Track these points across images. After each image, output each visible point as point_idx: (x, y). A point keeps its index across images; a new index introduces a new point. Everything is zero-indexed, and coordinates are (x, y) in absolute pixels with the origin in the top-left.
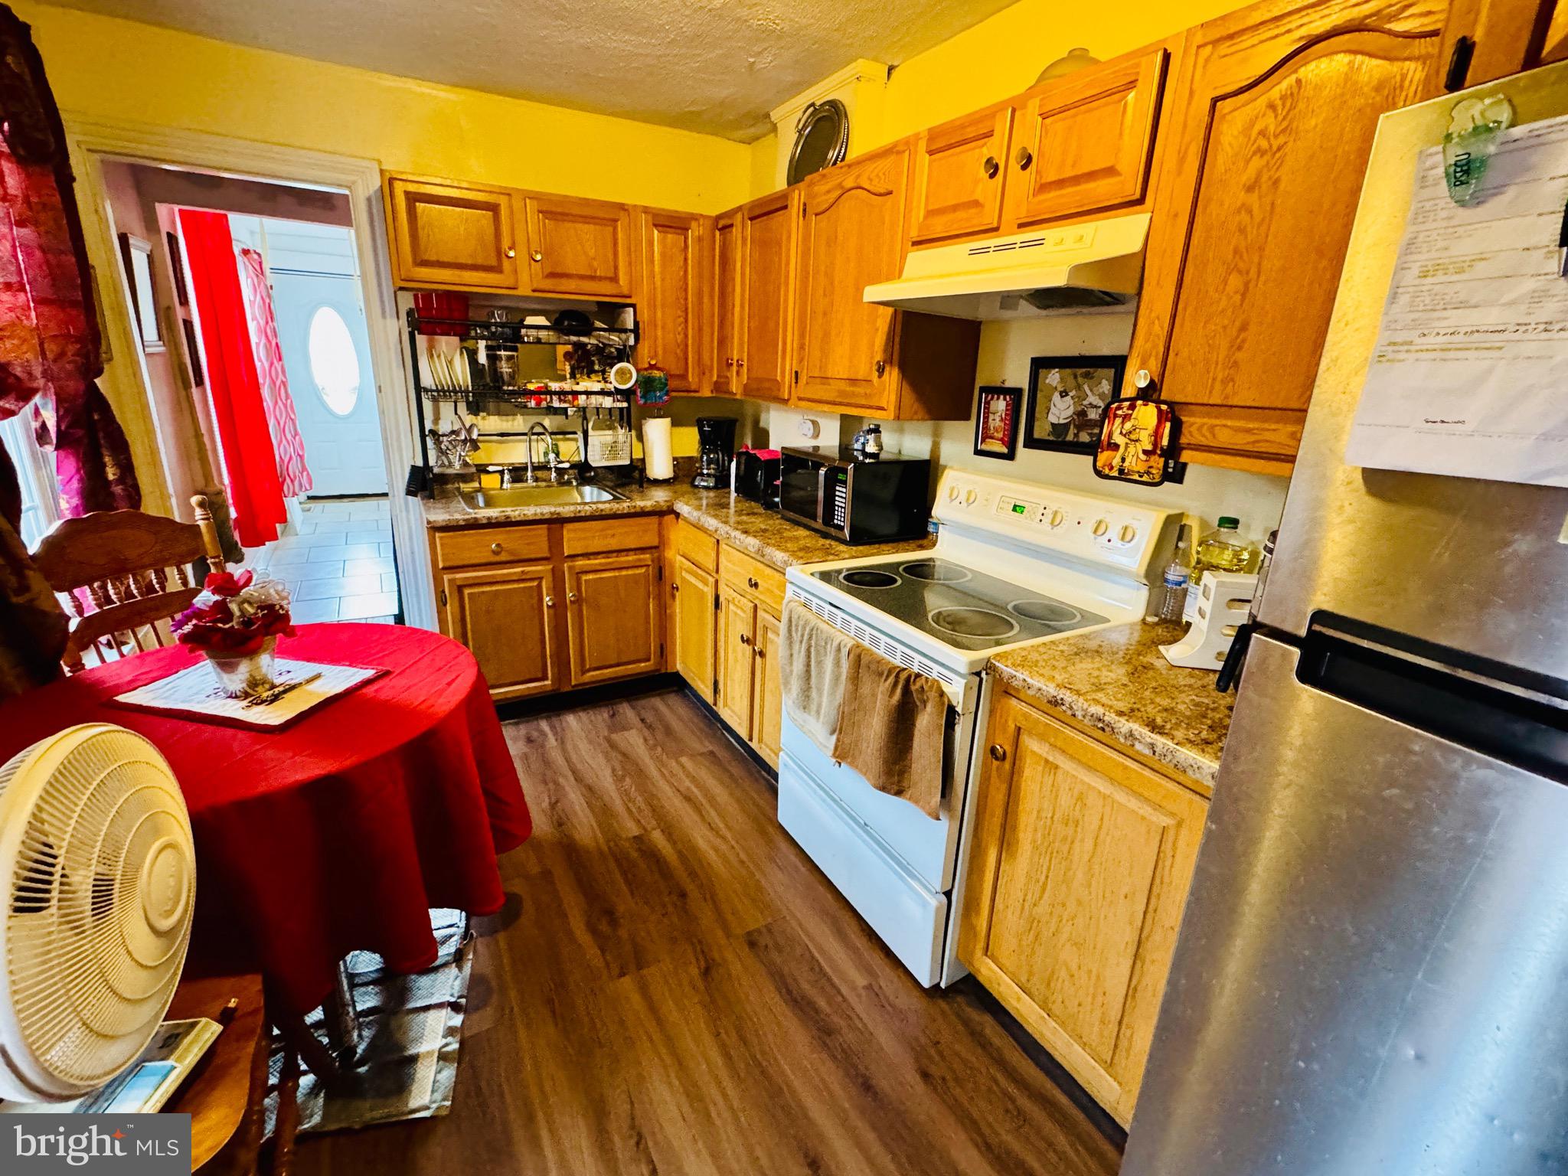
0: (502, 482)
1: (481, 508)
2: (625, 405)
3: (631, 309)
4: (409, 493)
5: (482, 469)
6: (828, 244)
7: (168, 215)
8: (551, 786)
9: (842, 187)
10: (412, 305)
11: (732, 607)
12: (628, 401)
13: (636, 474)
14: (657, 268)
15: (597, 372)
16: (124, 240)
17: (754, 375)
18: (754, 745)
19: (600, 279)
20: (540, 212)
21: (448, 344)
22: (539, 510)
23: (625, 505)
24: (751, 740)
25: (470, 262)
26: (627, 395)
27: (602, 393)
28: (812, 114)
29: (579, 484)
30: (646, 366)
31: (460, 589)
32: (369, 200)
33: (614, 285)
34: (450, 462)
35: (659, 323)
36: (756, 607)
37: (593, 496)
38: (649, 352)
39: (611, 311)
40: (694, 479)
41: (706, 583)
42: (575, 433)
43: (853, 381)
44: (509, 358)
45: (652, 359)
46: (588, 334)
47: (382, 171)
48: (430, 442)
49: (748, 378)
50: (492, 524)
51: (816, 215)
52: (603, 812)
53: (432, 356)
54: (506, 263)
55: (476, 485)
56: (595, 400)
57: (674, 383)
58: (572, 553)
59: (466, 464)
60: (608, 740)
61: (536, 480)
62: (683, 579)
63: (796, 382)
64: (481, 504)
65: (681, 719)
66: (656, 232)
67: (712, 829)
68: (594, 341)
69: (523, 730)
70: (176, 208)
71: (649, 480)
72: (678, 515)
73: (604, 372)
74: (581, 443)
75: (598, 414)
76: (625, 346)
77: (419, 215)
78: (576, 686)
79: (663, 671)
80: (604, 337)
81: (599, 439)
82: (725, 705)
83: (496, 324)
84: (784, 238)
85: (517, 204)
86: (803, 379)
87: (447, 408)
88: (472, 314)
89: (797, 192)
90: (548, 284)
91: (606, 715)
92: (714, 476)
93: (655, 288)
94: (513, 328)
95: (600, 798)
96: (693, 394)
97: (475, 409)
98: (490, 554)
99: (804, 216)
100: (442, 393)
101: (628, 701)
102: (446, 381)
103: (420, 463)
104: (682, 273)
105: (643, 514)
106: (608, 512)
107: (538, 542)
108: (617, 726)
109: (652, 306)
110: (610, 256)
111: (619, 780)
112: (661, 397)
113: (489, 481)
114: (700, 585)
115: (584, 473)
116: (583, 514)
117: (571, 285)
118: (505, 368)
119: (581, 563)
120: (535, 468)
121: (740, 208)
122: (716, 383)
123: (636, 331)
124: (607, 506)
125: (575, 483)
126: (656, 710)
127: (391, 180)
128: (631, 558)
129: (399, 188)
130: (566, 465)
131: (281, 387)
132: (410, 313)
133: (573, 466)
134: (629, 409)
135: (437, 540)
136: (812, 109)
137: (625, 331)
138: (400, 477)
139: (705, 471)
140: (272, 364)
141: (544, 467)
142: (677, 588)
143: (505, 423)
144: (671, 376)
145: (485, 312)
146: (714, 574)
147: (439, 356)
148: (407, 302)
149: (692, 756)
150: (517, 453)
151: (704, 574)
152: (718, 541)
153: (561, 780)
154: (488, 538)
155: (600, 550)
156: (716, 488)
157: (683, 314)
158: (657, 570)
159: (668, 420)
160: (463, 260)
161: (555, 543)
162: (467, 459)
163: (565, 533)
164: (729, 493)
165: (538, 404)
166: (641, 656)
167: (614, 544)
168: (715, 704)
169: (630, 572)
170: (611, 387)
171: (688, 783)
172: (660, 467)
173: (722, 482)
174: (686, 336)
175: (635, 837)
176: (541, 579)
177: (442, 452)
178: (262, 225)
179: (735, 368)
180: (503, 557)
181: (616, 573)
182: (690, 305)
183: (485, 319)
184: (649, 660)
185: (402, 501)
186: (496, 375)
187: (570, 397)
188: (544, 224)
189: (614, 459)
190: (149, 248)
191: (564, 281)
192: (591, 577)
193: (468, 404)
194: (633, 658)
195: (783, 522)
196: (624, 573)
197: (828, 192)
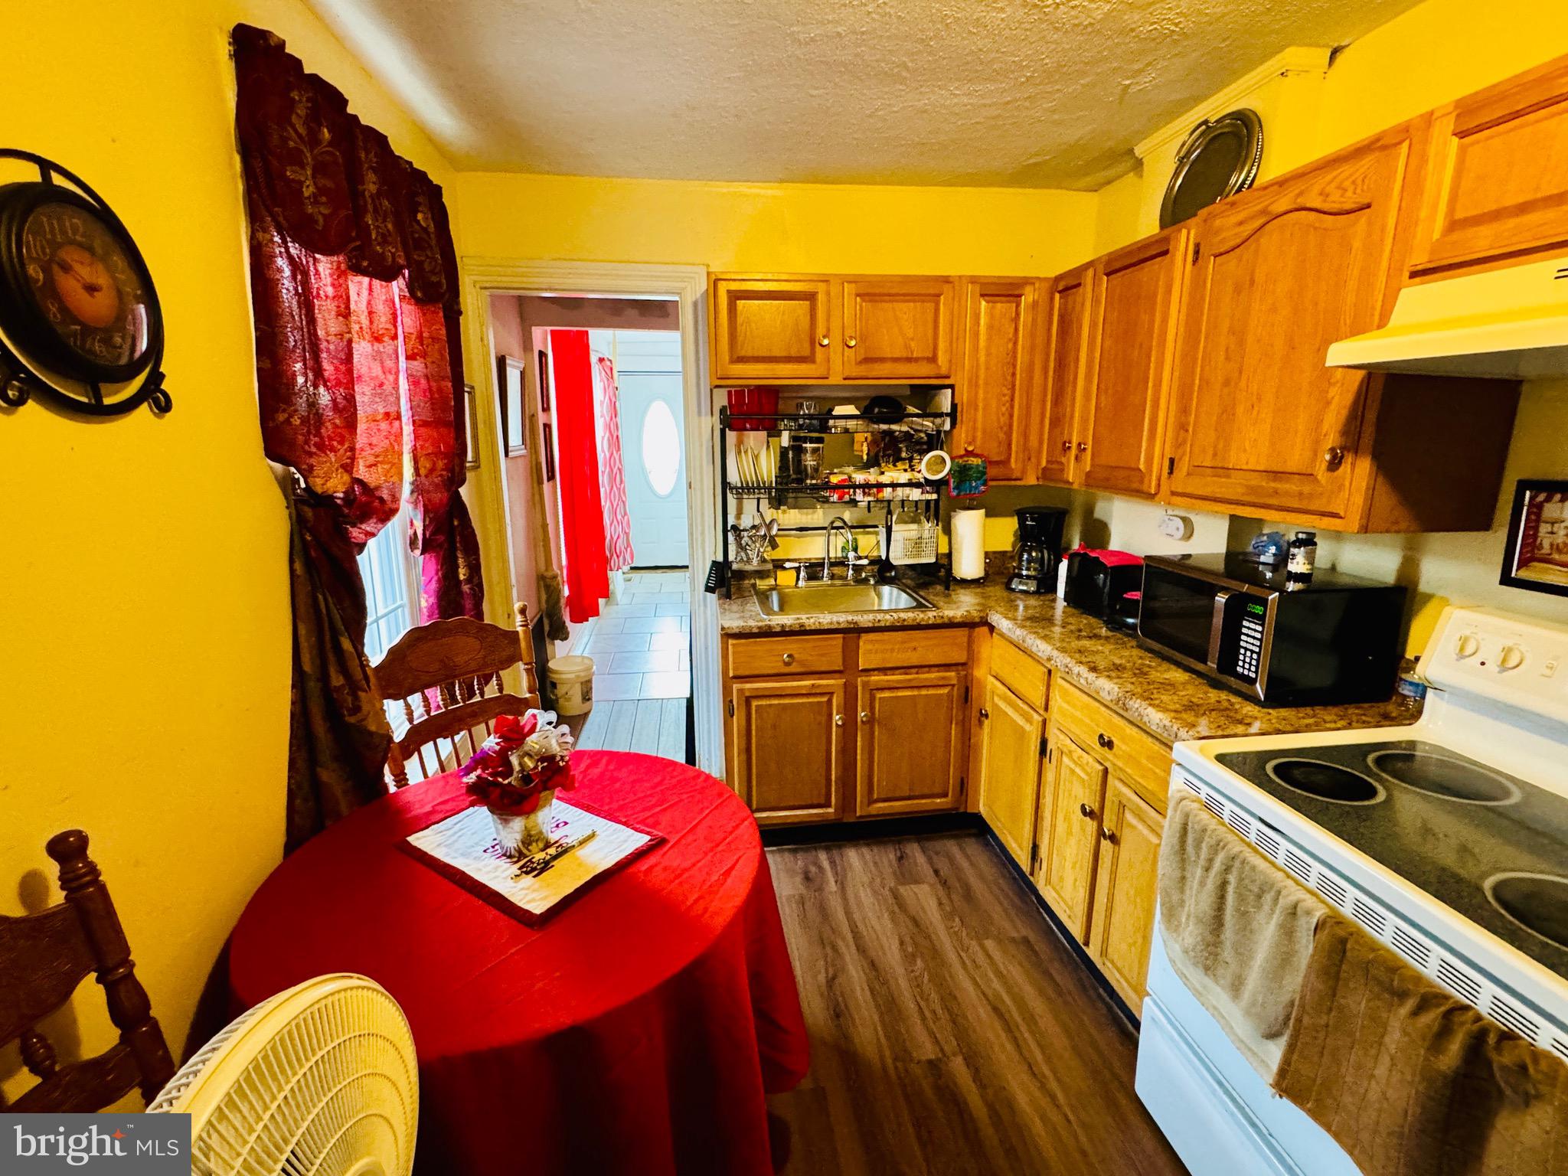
0: (798, 579)
1: (775, 613)
2: (934, 496)
3: (950, 391)
4: (708, 589)
5: (779, 565)
6: (1238, 290)
7: (542, 337)
8: (829, 950)
9: (1269, 213)
10: (725, 403)
11: (1065, 759)
12: (938, 492)
13: (942, 573)
14: (982, 343)
15: (904, 459)
16: (501, 363)
17: (1103, 460)
18: (1092, 952)
19: (917, 360)
20: (858, 295)
21: (755, 439)
22: (835, 619)
23: (931, 614)
24: (1087, 944)
25: (784, 354)
26: (937, 485)
27: (911, 484)
28: (1202, 134)
29: (877, 583)
30: (963, 452)
31: (748, 701)
32: (695, 304)
33: (933, 366)
34: (749, 559)
35: (981, 405)
36: (1106, 771)
37: (892, 600)
38: (967, 436)
39: (923, 394)
40: (1010, 581)
41: (1029, 720)
42: (876, 527)
43: (1276, 475)
44: (815, 451)
45: (970, 444)
46: (898, 420)
47: (708, 274)
48: (731, 537)
49: (1092, 465)
50: (785, 633)
51: (1216, 256)
52: (889, 1007)
53: (739, 452)
54: (819, 353)
55: (772, 582)
56: (900, 492)
57: (993, 472)
58: (867, 667)
59: (764, 561)
60: (896, 896)
61: (832, 577)
62: (995, 706)
63: (1171, 472)
64: (776, 608)
65: (982, 877)
66: (983, 303)
67: (1034, 1074)
68: (905, 428)
69: (800, 861)
70: (549, 329)
71: (955, 578)
72: (992, 629)
73: (911, 459)
74: (883, 538)
75: (903, 507)
76: (939, 432)
77: (738, 312)
78: (861, 817)
79: (962, 810)
80: (918, 424)
81: (903, 533)
82: (1048, 881)
83: (804, 417)
84: (1161, 291)
85: (835, 289)
86: (1182, 469)
87: (749, 504)
88: (781, 406)
89: (1184, 232)
90: (862, 370)
91: (892, 856)
92: (1034, 578)
93: (978, 365)
94: (820, 420)
95: (885, 983)
96: (1013, 483)
97: (777, 502)
98: (781, 664)
99: (1195, 261)
100: (746, 489)
101: (919, 841)
102: (750, 477)
103: (720, 558)
104: (1010, 345)
105: (951, 625)
106: (911, 623)
107: (832, 652)
108: (905, 875)
109: (974, 384)
110: (930, 333)
111: (909, 959)
112: (976, 488)
113: (786, 578)
114: (1021, 721)
115: (884, 571)
116: (882, 624)
117: (885, 369)
118: (809, 461)
119: (876, 678)
120: (832, 564)
121: (1090, 264)
122: (1044, 469)
123: (953, 415)
124: (910, 615)
125: (872, 582)
126: (951, 860)
127: (716, 281)
128: (933, 676)
129: (723, 288)
130: (865, 562)
131: (617, 475)
132: (723, 410)
133: (872, 562)
134: (937, 501)
135: (730, 647)
136: (1204, 127)
137: (941, 415)
138: (701, 572)
139: (1024, 573)
140: (612, 454)
141: (842, 563)
142: (987, 716)
143: (804, 517)
144: (990, 462)
145: (794, 403)
146: (1042, 712)
147: (746, 452)
148: (721, 399)
149: (999, 941)
150: (814, 548)
151: (1026, 707)
152: (1050, 672)
153: (840, 943)
154: (780, 647)
155: (899, 664)
156: (1037, 593)
157: (1009, 392)
158: (963, 690)
159: (983, 511)
160: (777, 353)
161: (850, 654)
162: (765, 555)
163: (861, 644)
164: (1054, 600)
165: (840, 498)
166: (937, 790)
167: (914, 659)
168: (1032, 874)
169: (931, 692)
170: (920, 477)
171: (996, 985)
172: (969, 564)
173: (1046, 584)
174: (1011, 416)
175: (930, 1062)
176: (832, 694)
177: (741, 547)
178: (614, 335)
179: (1074, 451)
180: (793, 668)
181: (915, 692)
182: (1018, 383)
183: (795, 412)
184: (946, 795)
185: (701, 597)
186: (801, 471)
187: (875, 490)
188: (861, 306)
189: (919, 556)
190: (522, 366)
191: (876, 366)
192: (887, 694)
193: (770, 498)
194: (926, 791)
195: (1141, 653)
196: (924, 692)
197: (1241, 223)
